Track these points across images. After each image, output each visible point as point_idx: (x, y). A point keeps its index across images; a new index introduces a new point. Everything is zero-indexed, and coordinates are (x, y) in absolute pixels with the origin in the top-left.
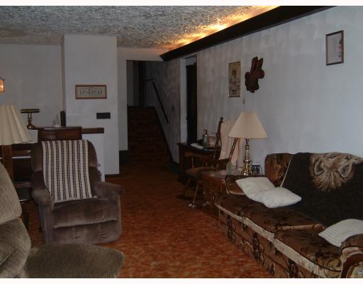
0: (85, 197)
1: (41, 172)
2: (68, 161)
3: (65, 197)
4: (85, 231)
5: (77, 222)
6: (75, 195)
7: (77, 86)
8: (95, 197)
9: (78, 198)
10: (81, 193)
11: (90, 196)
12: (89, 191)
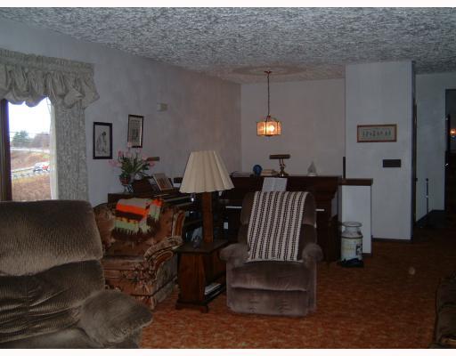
0: (289, 259)
1: (247, 226)
2: (279, 216)
3: (267, 256)
4: (266, 298)
5: (255, 285)
6: (279, 255)
7: (358, 127)
8: (301, 261)
9: (282, 259)
10: (286, 254)
11: (295, 259)
12: (296, 253)
